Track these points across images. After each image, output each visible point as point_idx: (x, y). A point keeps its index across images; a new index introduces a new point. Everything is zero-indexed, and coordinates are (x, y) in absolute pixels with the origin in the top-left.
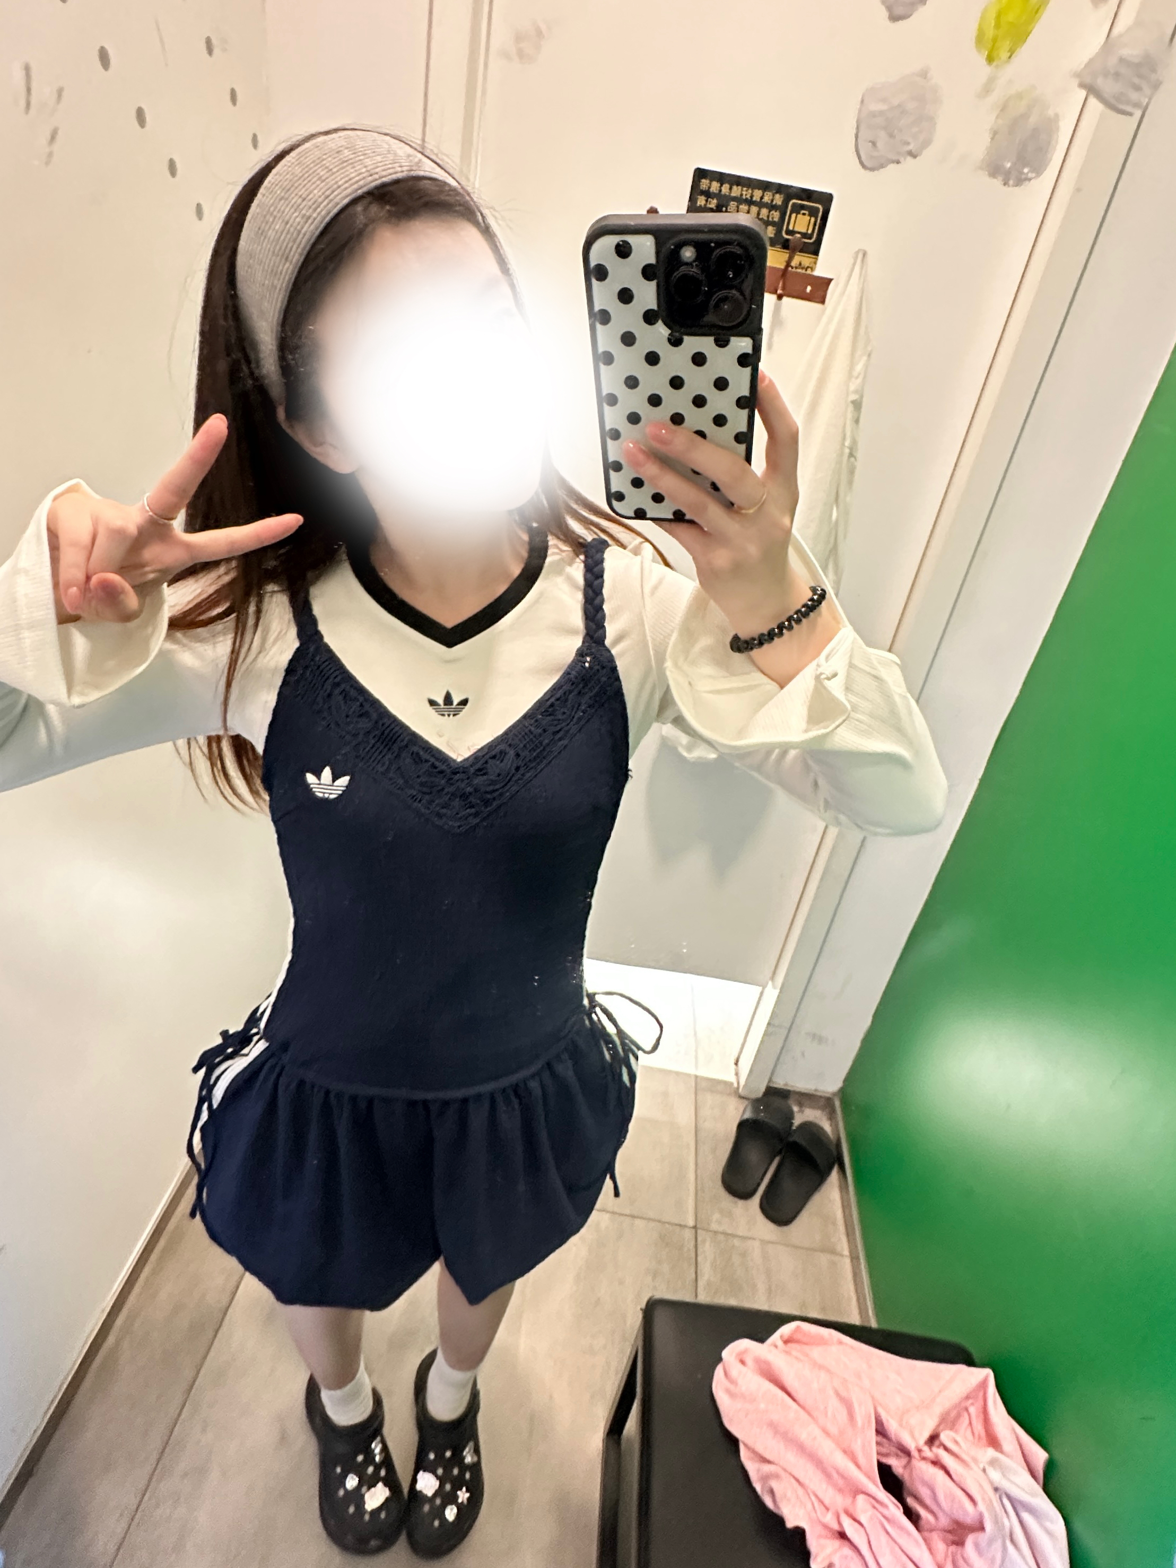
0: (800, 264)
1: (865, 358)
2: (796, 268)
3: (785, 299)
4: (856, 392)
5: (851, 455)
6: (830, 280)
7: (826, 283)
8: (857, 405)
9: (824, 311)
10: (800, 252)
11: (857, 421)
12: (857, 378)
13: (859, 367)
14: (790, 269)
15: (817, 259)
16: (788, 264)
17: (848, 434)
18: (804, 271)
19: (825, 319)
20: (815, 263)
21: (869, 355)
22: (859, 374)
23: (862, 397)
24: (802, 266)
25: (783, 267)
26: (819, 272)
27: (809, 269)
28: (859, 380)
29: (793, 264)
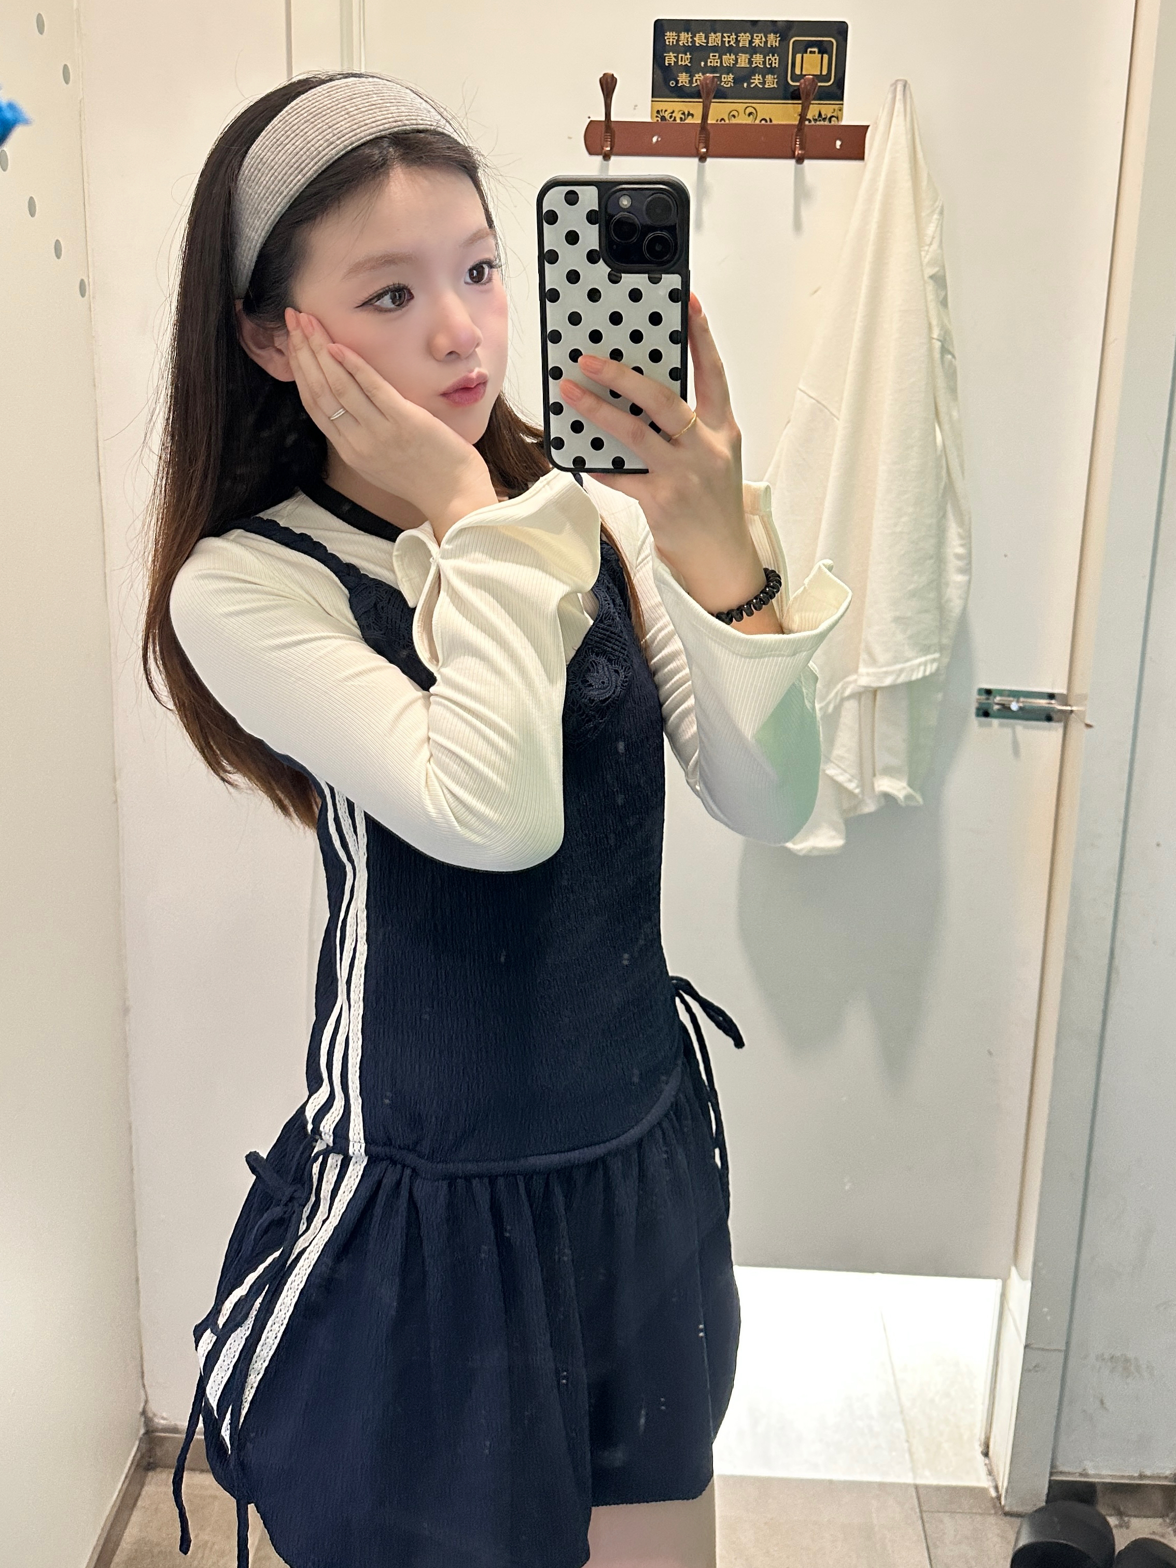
0: (820, 115)
1: (936, 216)
2: (815, 120)
3: (806, 162)
4: (932, 263)
5: (944, 350)
6: (868, 126)
7: (861, 131)
8: (939, 280)
9: (866, 165)
10: (814, 99)
11: (944, 303)
12: (931, 244)
13: (931, 229)
14: (807, 123)
15: (842, 104)
16: (803, 117)
17: (934, 322)
18: (827, 123)
19: (867, 176)
20: (841, 110)
21: (941, 213)
22: (933, 238)
23: (943, 267)
24: (823, 117)
25: (797, 123)
26: (849, 118)
27: (833, 119)
28: (935, 246)
29: (809, 116)
